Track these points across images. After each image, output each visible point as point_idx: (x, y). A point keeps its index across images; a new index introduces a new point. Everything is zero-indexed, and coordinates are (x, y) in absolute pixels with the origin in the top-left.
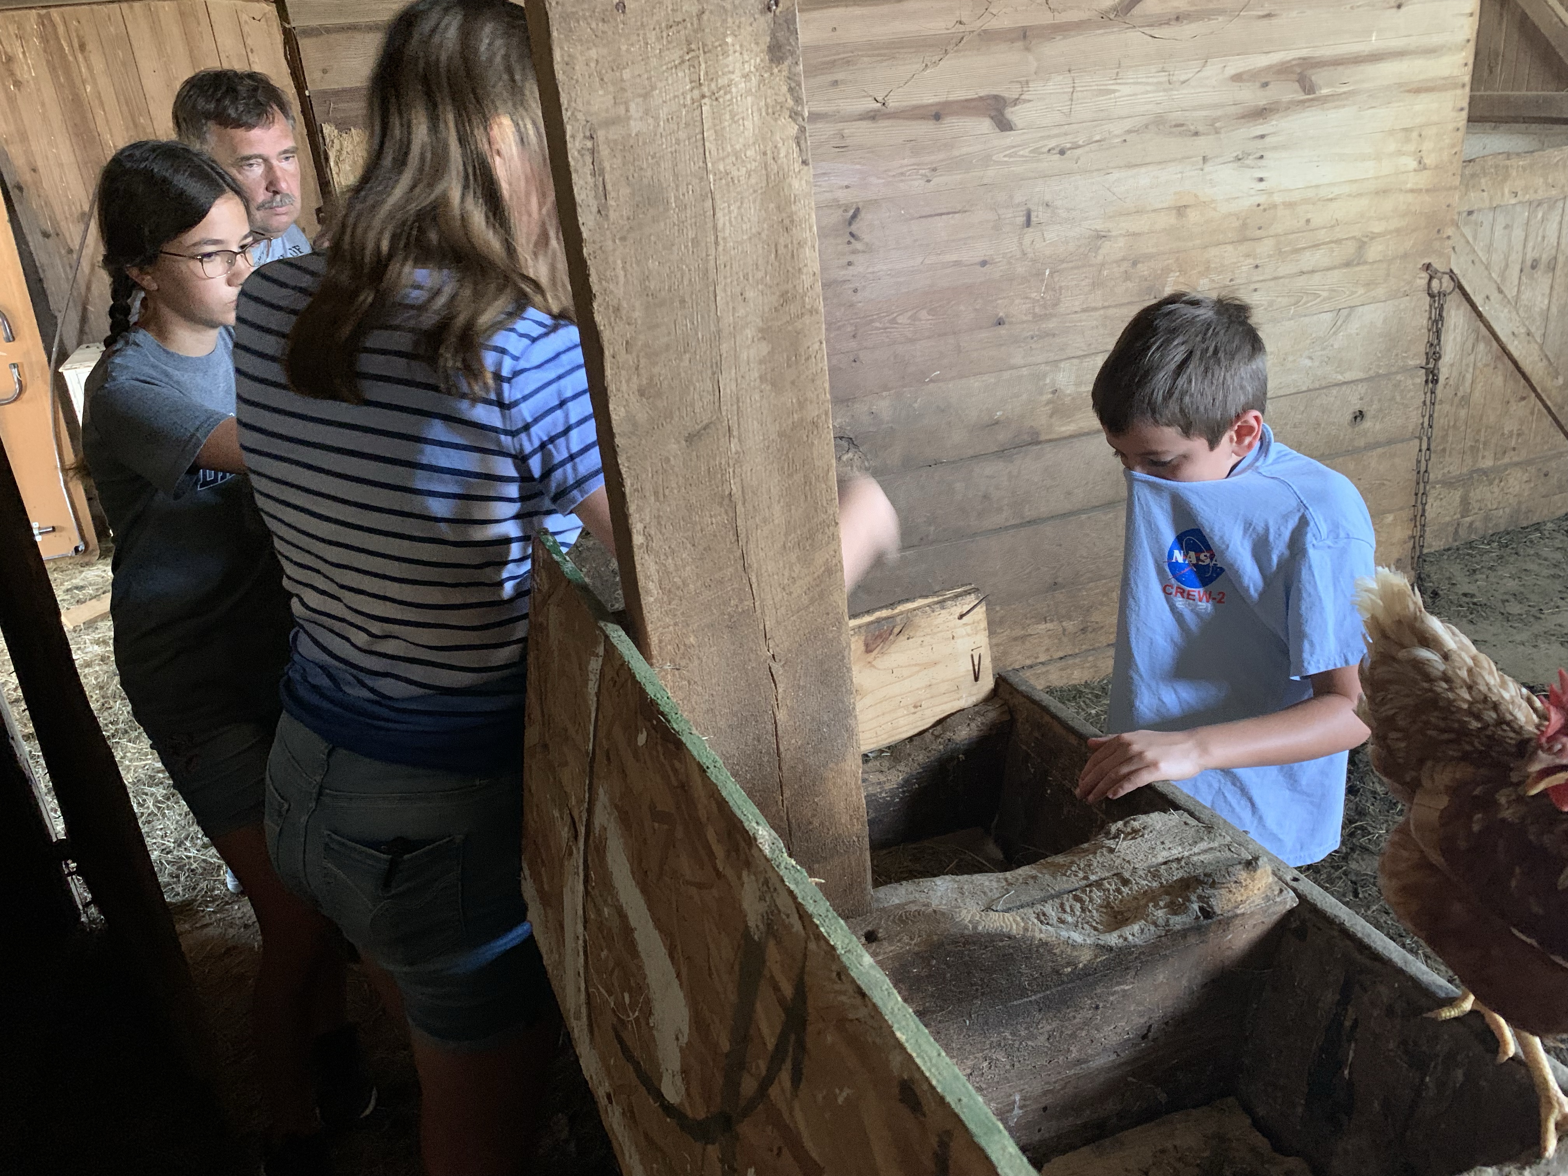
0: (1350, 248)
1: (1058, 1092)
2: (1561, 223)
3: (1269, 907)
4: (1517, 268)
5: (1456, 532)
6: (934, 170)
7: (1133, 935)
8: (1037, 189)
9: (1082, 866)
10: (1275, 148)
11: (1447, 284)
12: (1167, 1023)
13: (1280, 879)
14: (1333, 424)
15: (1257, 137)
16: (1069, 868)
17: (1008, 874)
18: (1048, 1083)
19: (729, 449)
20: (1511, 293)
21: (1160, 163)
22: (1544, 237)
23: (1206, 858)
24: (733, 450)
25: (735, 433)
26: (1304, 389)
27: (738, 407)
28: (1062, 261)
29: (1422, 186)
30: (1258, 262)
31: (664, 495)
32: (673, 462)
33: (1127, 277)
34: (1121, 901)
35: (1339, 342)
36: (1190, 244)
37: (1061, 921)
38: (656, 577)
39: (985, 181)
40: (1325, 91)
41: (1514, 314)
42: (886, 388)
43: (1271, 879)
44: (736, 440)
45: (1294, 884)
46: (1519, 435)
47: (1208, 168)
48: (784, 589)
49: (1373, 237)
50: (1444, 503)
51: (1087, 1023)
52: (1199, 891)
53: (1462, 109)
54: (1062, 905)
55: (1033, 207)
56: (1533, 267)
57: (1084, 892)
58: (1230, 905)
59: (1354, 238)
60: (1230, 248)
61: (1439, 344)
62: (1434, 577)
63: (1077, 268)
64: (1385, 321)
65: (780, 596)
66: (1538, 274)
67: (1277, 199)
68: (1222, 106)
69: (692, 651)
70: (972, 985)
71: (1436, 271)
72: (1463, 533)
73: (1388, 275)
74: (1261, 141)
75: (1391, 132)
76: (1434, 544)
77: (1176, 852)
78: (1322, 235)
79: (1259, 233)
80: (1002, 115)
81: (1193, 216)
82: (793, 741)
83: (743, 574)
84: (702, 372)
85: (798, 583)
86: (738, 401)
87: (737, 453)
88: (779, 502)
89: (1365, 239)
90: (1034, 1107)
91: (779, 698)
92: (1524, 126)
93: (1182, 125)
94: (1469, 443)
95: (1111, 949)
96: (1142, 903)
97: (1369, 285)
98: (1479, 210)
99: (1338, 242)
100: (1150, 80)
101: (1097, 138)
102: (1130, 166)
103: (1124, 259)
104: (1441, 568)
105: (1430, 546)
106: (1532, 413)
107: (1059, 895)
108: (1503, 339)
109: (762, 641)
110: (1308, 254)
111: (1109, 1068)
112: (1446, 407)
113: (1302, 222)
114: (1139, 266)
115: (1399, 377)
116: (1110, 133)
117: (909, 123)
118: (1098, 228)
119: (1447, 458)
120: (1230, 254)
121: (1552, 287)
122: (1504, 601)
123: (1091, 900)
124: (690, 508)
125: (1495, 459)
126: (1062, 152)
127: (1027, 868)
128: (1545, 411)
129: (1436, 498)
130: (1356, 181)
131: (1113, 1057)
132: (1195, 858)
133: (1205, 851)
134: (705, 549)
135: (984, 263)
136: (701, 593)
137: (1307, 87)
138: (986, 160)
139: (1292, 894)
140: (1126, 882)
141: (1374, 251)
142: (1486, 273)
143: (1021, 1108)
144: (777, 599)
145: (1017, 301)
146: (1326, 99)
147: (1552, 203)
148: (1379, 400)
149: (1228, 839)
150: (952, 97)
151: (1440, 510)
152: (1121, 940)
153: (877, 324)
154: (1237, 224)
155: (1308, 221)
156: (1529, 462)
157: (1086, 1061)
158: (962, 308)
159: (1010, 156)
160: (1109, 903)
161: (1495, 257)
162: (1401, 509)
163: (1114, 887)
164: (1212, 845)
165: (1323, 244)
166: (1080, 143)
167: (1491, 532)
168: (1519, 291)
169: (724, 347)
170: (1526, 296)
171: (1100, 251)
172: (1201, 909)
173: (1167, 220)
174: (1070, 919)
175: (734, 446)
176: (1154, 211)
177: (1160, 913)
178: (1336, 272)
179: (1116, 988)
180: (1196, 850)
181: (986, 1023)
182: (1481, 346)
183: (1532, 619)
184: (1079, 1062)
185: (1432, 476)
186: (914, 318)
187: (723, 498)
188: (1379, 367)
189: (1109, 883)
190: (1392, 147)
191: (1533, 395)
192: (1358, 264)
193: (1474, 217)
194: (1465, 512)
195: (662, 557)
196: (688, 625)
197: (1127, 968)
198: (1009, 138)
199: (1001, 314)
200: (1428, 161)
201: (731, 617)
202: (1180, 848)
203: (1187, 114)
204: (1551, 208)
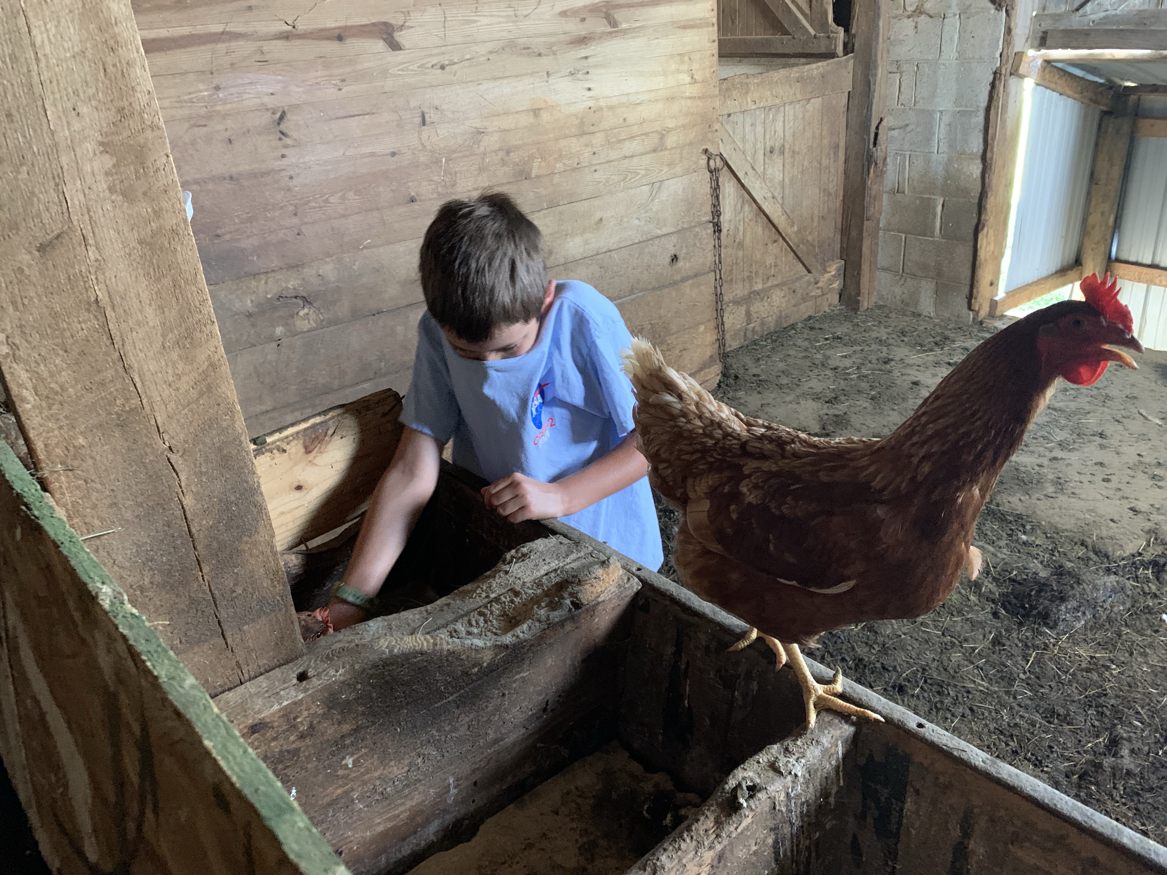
0: (655, 139)
1: (484, 767)
2: (784, 121)
3: (621, 592)
4: (762, 152)
5: (745, 335)
6: (343, 81)
7: (523, 633)
8: (428, 96)
9: (484, 588)
10: (596, 66)
11: (719, 163)
12: (560, 696)
13: (629, 571)
14: (659, 265)
15: (582, 58)
16: (475, 591)
17: (429, 607)
18: (475, 763)
19: (87, 257)
20: (760, 170)
21: (517, 76)
22: (775, 132)
23: (574, 565)
24: (92, 258)
25: (91, 241)
26: (637, 241)
27: (91, 217)
28: (454, 152)
29: (695, 95)
30: (595, 150)
31: (23, 304)
32: (27, 271)
33: (504, 163)
34: (514, 609)
35: (656, 206)
36: (546, 137)
37: (469, 633)
38: (30, 385)
39: (386, 90)
40: (624, 26)
41: (764, 186)
42: (329, 255)
43: (621, 572)
44: (94, 248)
45: (638, 573)
46: (775, 266)
47: (551, 80)
48: (170, 385)
49: (669, 130)
50: (735, 315)
51: (497, 709)
52: (570, 589)
53: (714, 41)
54: (470, 622)
55: (426, 110)
56: (771, 152)
57: (486, 607)
58: (593, 596)
59: (656, 131)
60: (574, 140)
61: (719, 205)
62: (735, 366)
63: (467, 156)
64: (684, 189)
65: (167, 392)
66: (775, 156)
67: (602, 103)
68: (556, 34)
69: (83, 451)
70: (396, 699)
71: (711, 154)
72: (749, 334)
73: (681, 158)
74: (585, 62)
75: (671, 56)
76: (732, 344)
77: (554, 565)
78: (635, 130)
79: (592, 129)
80: (393, 37)
81: (545, 116)
82: (204, 522)
83: (124, 375)
84: (43, 184)
85: (184, 379)
86: (89, 211)
87: (97, 260)
88: (150, 305)
89: (664, 132)
90: (466, 784)
91: (183, 485)
92: (756, 59)
93: (528, 48)
94: (747, 274)
95: (507, 646)
96: (530, 606)
97: (671, 164)
98: (735, 113)
99: (646, 134)
100: (501, 14)
101: (468, 57)
102: (495, 79)
103: (500, 149)
104: (738, 360)
105: (730, 346)
106: (782, 251)
107: (467, 614)
108: (759, 201)
109: (156, 436)
110: (627, 143)
111: (522, 740)
112: (730, 250)
113: (621, 121)
114: (512, 154)
115: (697, 229)
116: (477, 53)
117: (316, 42)
118: (478, 126)
119: (734, 286)
120: (575, 144)
121: (784, 166)
122: (777, 377)
123: (492, 613)
124: (55, 316)
125: (763, 283)
126: (443, 68)
127: (444, 599)
128: (788, 249)
129: (730, 313)
130: (653, 91)
131: (523, 731)
132: (568, 567)
133: (575, 560)
134: (79, 354)
135: (393, 154)
136: (82, 395)
137: (613, 23)
138: (385, 73)
139: (636, 580)
140: (517, 594)
141: (671, 141)
142: (743, 156)
143: (455, 787)
144: (164, 395)
145: (424, 183)
146: (625, 32)
147: (777, 107)
148: (686, 246)
149: (591, 548)
150: (349, 23)
151: (734, 321)
152: (514, 638)
153: (313, 204)
154: (577, 122)
155: (625, 119)
156: (783, 284)
157: (502, 739)
158: (381, 189)
159: (402, 70)
160: (505, 612)
161: (747, 145)
162: (709, 321)
163: (508, 599)
164: (579, 555)
165: (637, 136)
166: (456, 60)
167: (766, 333)
168: (764, 169)
169: (64, 160)
170: (769, 171)
171: (481, 144)
172: (572, 603)
173: (526, 120)
174: (476, 631)
175: (92, 254)
176: (517, 112)
177: (542, 612)
178: (648, 156)
179: (517, 677)
180: (568, 560)
181: (415, 727)
182: (747, 208)
183: (795, 386)
184: (496, 741)
185: (726, 298)
186: (343, 198)
187: (89, 304)
188: (683, 223)
189: (506, 598)
190: (673, 67)
191: (781, 239)
192: (661, 150)
193: (731, 118)
194: (749, 321)
195: (33, 365)
196: (74, 428)
197: (523, 660)
198: (399, 56)
199: (413, 194)
200: (698, 76)
201: (119, 416)
202: (557, 562)
203: (531, 39)
204: (778, 111)
